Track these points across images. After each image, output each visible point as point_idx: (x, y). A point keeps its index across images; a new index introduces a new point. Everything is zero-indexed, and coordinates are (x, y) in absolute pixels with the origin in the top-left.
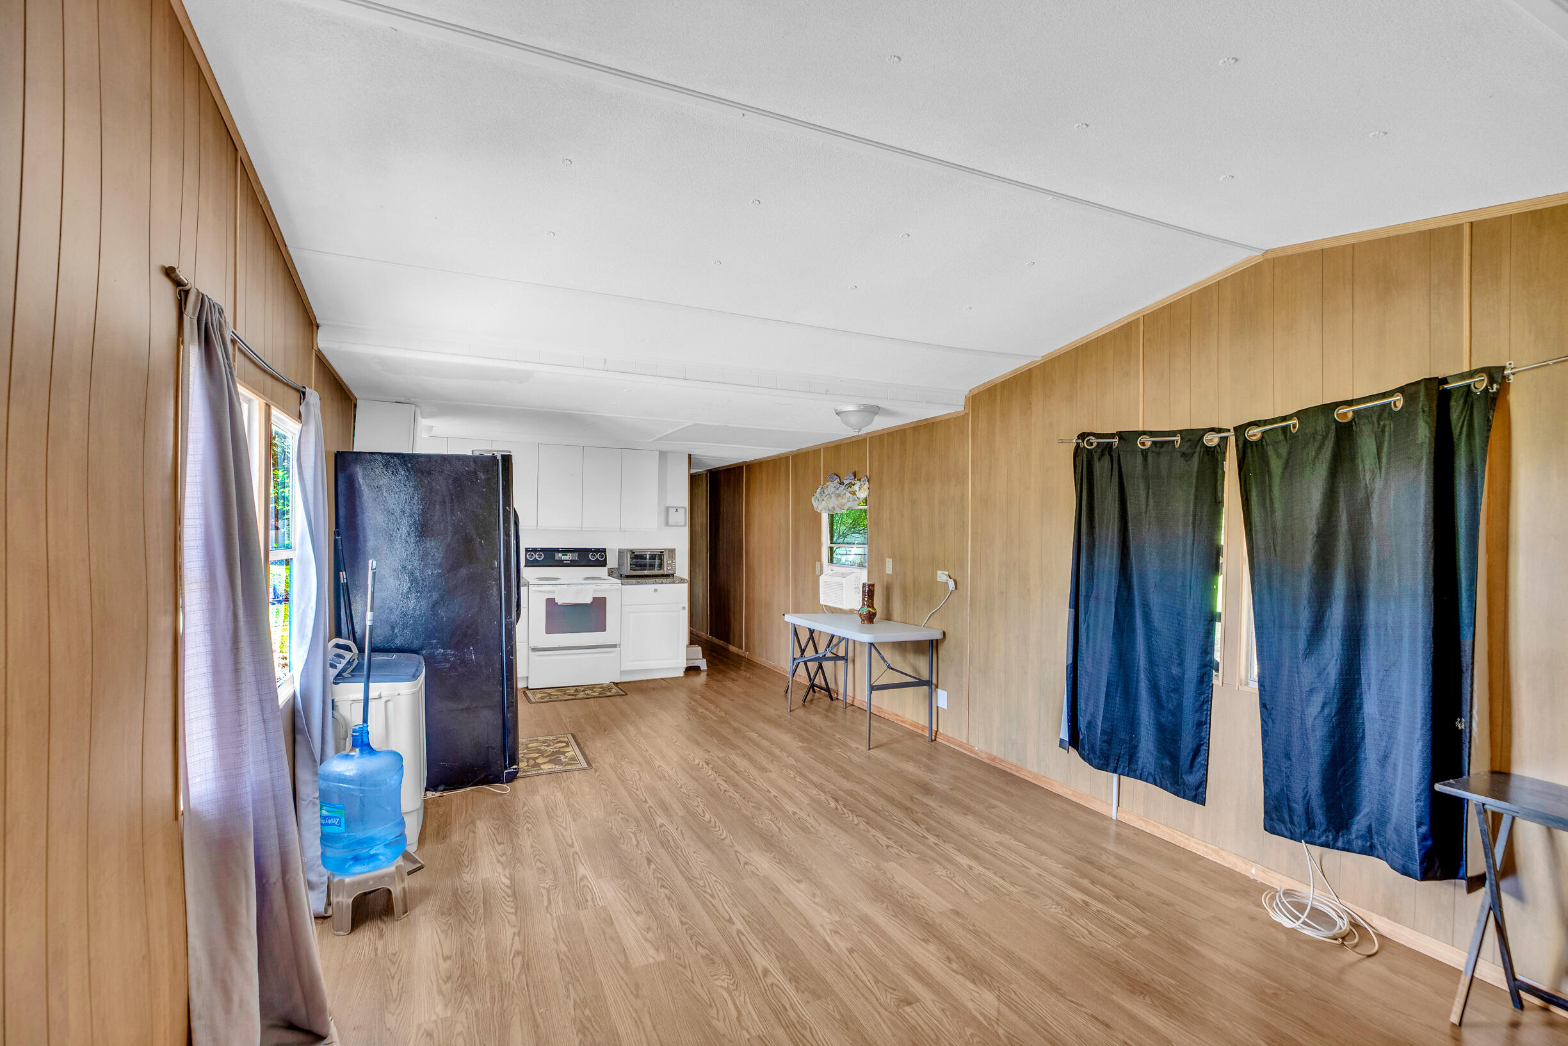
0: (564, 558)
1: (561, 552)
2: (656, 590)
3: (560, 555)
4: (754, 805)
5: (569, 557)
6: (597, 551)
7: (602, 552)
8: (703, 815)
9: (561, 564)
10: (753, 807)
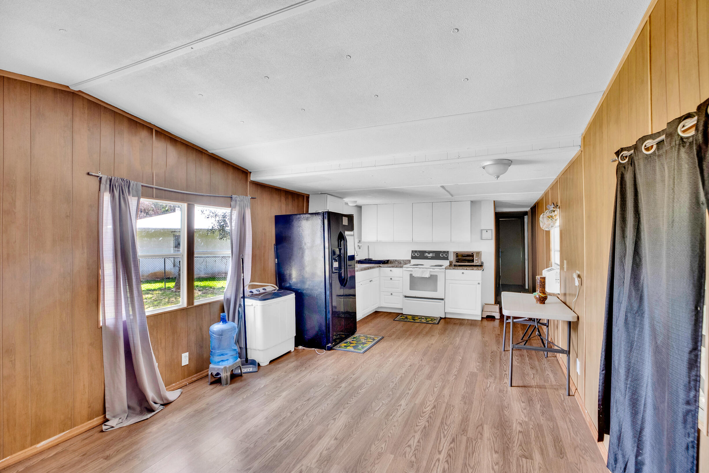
0: (428, 255)
1: (427, 253)
2: (463, 273)
3: (427, 254)
5: (431, 255)
6: (444, 252)
7: (446, 253)
9: (427, 258)
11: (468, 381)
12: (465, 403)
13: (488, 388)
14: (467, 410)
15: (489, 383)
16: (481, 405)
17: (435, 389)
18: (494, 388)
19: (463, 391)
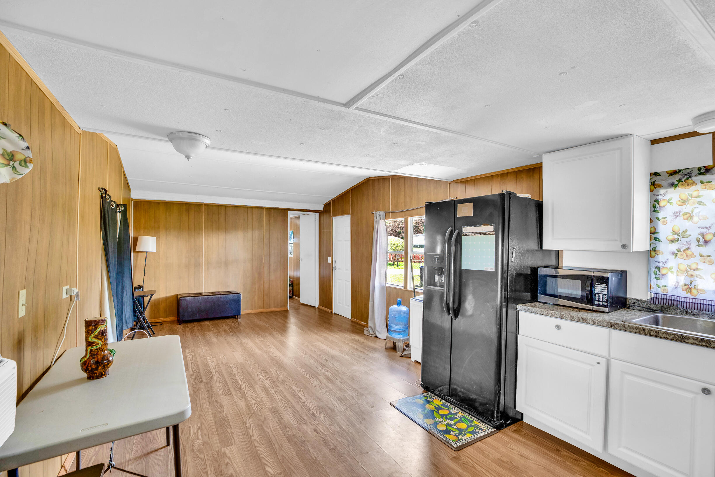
4: (285, 383)
8: (310, 377)
10: (286, 382)
11: (228, 428)
12: (217, 402)
13: (199, 429)
14: (212, 397)
15: (200, 437)
16: (201, 407)
17: (254, 402)
18: (192, 431)
19: (225, 412)
